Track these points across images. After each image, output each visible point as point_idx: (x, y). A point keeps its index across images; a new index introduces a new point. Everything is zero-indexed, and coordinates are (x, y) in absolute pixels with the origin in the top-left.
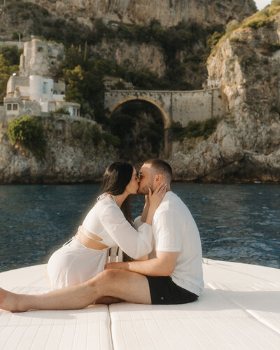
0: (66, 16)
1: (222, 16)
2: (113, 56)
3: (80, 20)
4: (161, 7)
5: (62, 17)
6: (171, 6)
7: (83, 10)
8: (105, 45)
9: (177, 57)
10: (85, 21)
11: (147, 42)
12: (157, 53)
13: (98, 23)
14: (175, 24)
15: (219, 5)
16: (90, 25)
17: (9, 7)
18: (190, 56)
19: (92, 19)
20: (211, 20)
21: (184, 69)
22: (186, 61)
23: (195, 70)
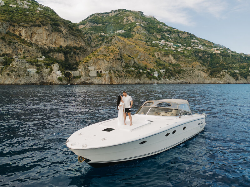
0: (42, 46)
1: (77, 43)
2: (53, 56)
3: (45, 47)
4: (62, 42)
5: (41, 46)
6: (65, 41)
7: (46, 44)
8: (51, 54)
9: (67, 55)
10: (46, 47)
11: (61, 52)
12: (63, 55)
13: (49, 48)
14: (66, 46)
15: (76, 41)
16: (47, 48)
17: (36, 49)
18: (70, 56)
19: (48, 47)
20: (74, 44)
21: (69, 59)
22: (69, 57)
23: (71, 59)
